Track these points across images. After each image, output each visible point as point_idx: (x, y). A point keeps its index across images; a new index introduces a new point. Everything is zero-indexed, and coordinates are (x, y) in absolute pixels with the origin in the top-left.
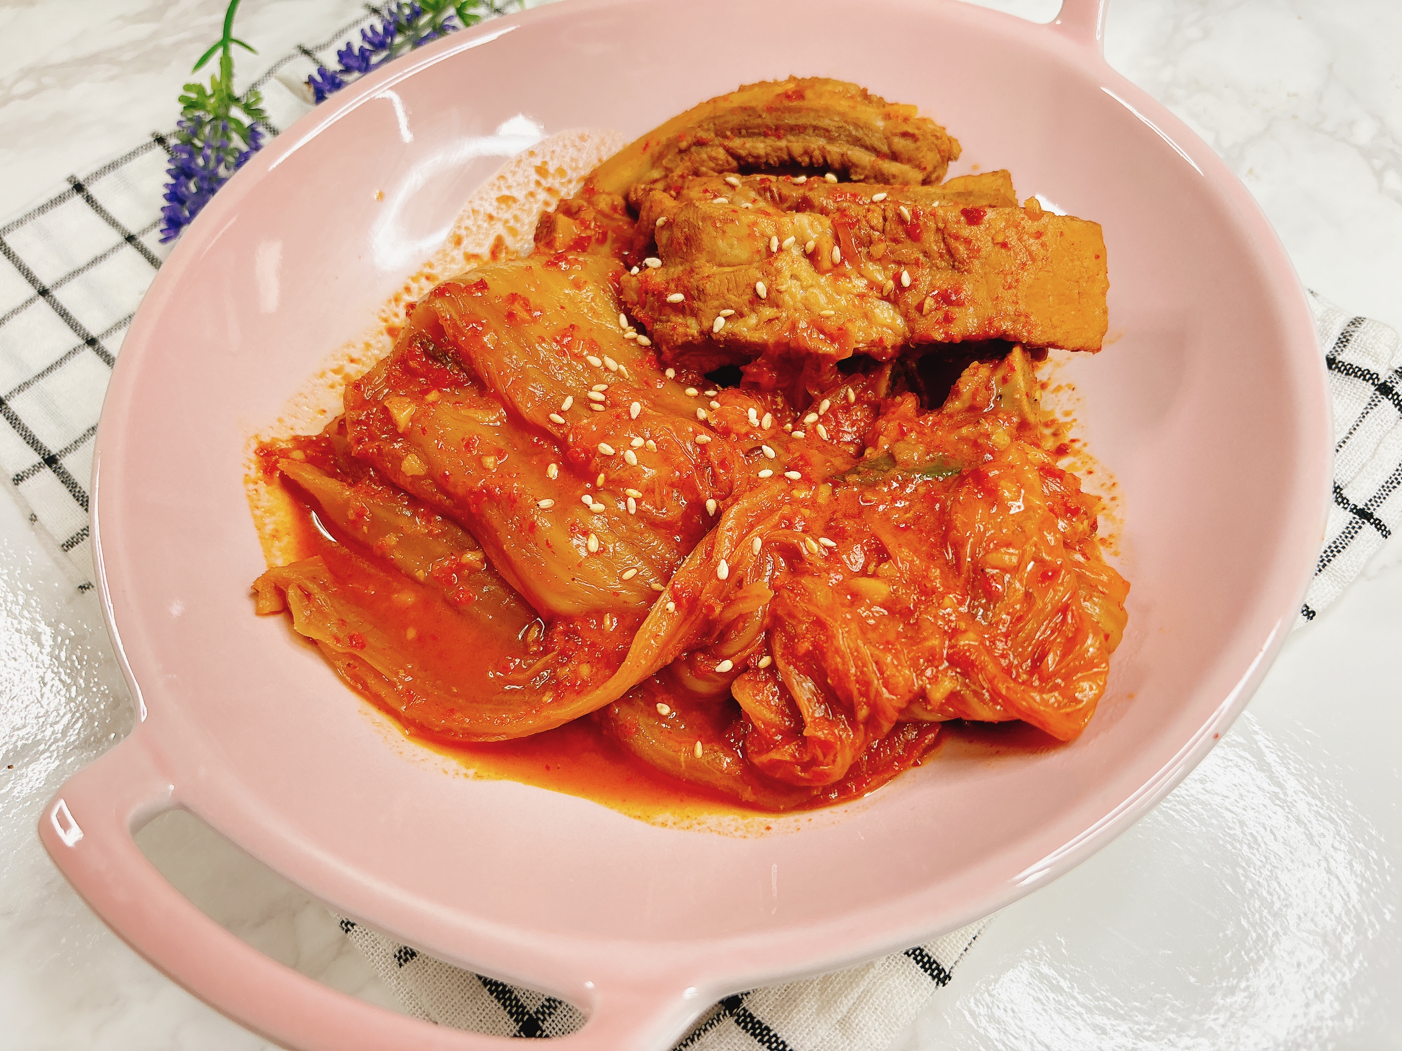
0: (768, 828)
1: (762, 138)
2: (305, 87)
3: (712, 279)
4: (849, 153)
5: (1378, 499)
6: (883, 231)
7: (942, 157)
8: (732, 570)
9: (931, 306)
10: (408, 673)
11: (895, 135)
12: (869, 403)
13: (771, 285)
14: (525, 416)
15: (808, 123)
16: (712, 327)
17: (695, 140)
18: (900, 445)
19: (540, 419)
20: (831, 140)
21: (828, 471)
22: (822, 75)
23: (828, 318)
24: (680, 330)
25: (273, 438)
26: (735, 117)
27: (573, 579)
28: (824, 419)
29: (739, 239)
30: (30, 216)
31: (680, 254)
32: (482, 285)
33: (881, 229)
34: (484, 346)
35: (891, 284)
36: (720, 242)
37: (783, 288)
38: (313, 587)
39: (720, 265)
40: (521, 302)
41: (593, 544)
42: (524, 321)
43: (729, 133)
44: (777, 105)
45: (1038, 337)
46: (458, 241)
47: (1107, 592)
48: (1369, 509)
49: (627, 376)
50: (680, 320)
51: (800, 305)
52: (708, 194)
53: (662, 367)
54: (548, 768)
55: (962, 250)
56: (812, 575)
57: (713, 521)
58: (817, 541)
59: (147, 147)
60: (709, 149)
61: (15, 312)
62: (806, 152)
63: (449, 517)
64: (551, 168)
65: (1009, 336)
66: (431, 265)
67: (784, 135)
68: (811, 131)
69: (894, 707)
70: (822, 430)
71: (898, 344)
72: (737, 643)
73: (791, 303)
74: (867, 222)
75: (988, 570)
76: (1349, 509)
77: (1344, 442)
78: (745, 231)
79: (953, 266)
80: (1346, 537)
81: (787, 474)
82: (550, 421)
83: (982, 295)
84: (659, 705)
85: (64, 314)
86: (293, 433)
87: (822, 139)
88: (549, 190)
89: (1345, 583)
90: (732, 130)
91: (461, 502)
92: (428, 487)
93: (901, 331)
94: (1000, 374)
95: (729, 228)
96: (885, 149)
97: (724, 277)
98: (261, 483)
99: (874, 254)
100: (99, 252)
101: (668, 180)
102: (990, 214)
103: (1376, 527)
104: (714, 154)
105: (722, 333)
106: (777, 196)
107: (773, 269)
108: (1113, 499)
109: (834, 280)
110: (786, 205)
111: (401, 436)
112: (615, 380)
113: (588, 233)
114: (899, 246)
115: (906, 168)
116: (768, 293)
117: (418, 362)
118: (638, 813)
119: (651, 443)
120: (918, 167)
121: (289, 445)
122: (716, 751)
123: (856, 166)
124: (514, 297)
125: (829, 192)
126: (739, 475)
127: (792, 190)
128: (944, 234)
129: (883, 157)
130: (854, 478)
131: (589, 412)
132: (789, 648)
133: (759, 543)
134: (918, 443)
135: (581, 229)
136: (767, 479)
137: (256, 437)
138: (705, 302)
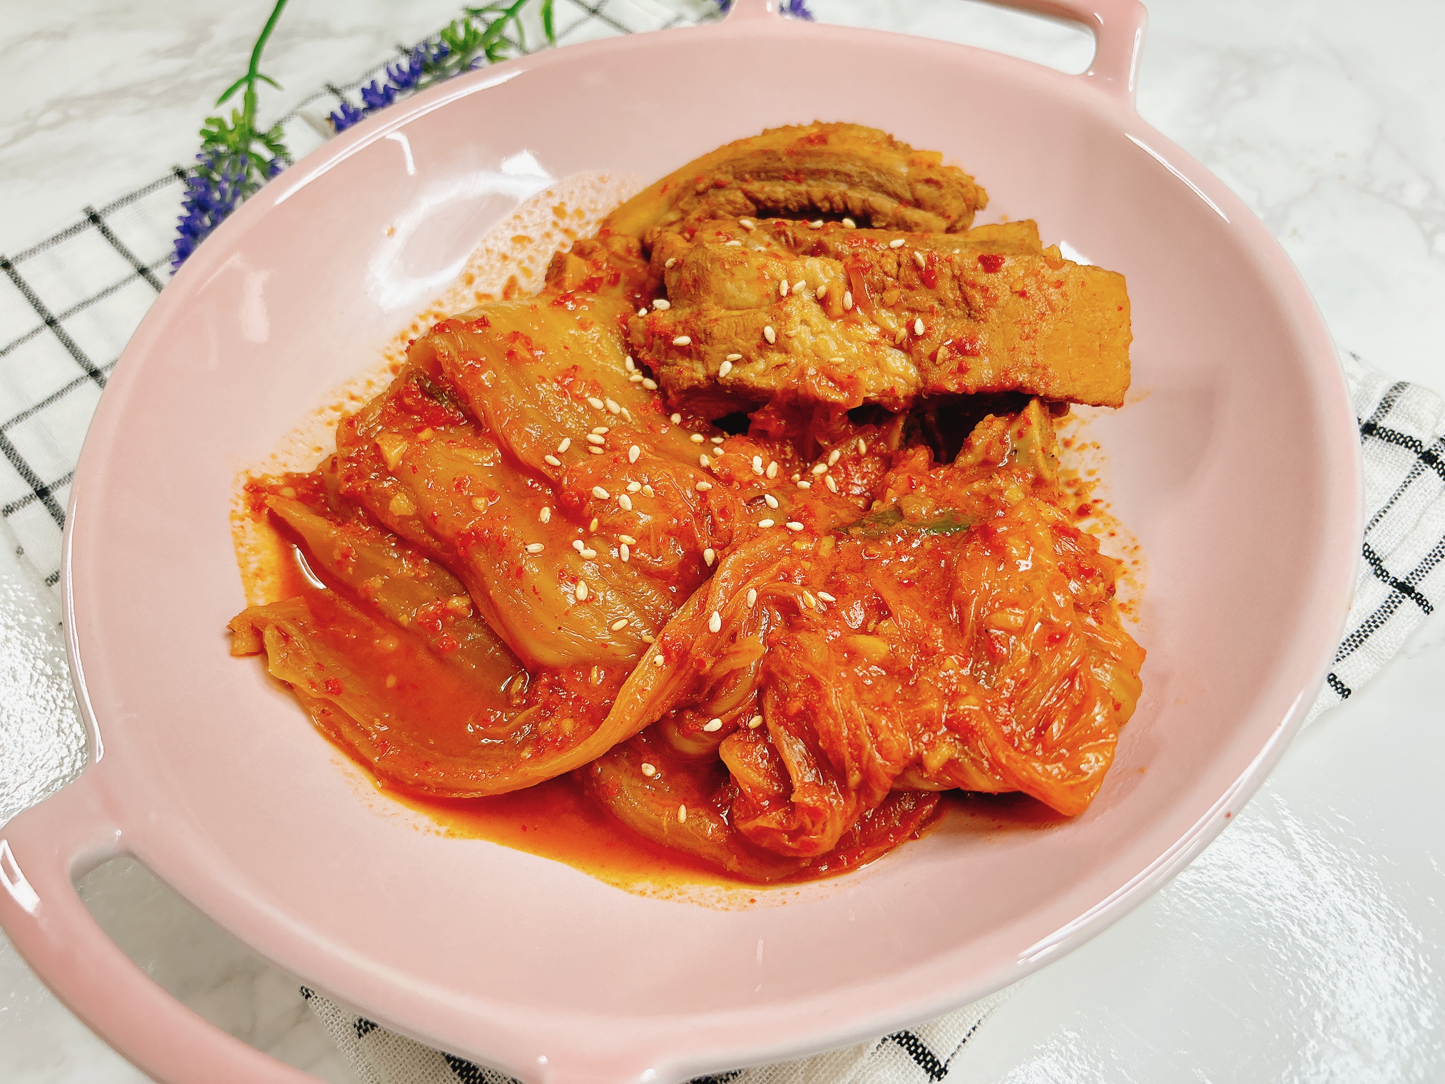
0: (753, 901)
1: (782, 182)
2: (327, 124)
3: (719, 322)
4: (871, 199)
5: (1420, 573)
6: (897, 278)
7: (968, 206)
8: (725, 623)
9: (944, 356)
10: (384, 722)
11: (918, 181)
12: (881, 455)
13: (780, 330)
14: (520, 457)
15: (830, 168)
16: (718, 372)
17: (712, 182)
18: (909, 498)
19: (535, 462)
20: (852, 185)
21: (832, 522)
22: (847, 119)
23: (837, 365)
24: (686, 374)
25: (264, 474)
26: (755, 160)
27: (560, 628)
29: (748, 282)
30: (43, 245)
31: (688, 296)
32: (483, 323)
33: (894, 275)
34: (481, 384)
35: (903, 332)
36: (728, 285)
37: (792, 333)
38: (290, 628)
39: (729, 308)
40: (523, 341)
41: (582, 591)
42: (524, 360)
43: (747, 176)
44: (799, 148)
45: (1057, 390)
46: (470, 280)
47: (1120, 658)
48: (1410, 583)
49: (630, 420)
50: (686, 363)
51: (809, 352)
52: (721, 237)
53: (668, 410)
54: (524, 828)
55: (978, 299)
56: (809, 630)
57: (709, 572)
58: (815, 595)
59: (167, 180)
60: (727, 193)
61: (20, 341)
62: (827, 198)
63: (436, 560)
64: (570, 209)
65: (1026, 388)
66: (440, 304)
67: (804, 179)
68: (831, 176)
69: (887, 774)
70: (831, 481)
71: (911, 394)
72: (727, 701)
73: (800, 349)
74: (881, 267)
75: (992, 631)
76: (1388, 582)
77: (1385, 512)
78: (754, 274)
79: (969, 315)
80: (1385, 612)
81: (789, 525)
82: (546, 463)
83: (997, 345)
84: (644, 765)
85: (69, 345)
86: (286, 470)
87: (843, 185)
88: (566, 231)
89: (1383, 660)
90: (751, 173)
91: (449, 545)
92: (417, 530)
93: (914, 381)
94: (1016, 427)
95: (738, 271)
96: (908, 195)
97: (732, 320)
98: (248, 520)
99: (887, 300)
100: (109, 283)
101: (684, 223)
102: (1008, 262)
103: (1417, 601)
104: (731, 197)
105: (729, 378)
106: (791, 240)
107: (782, 314)
108: (1135, 563)
109: (846, 326)
110: (801, 249)
111: (393, 473)
112: (617, 423)
113: (600, 274)
114: (913, 294)
115: (929, 216)
116: (777, 338)
117: (414, 399)
118: (616, 880)
119: (648, 488)
120: (942, 215)
121: (280, 482)
122: (701, 817)
123: (878, 213)
124: (516, 336)
125: (845, 237)
126: (739, 524)
127: (807, 235)
128: (960, 281)
129: (906, 204)
130: (858, 531)
131: (587, 455)
132: (780, 707)
133: (753, 595)
134: (927, 497)
135: (593, 270)
136: (769, 529)
137: (247, 473)
138: (712, 345)
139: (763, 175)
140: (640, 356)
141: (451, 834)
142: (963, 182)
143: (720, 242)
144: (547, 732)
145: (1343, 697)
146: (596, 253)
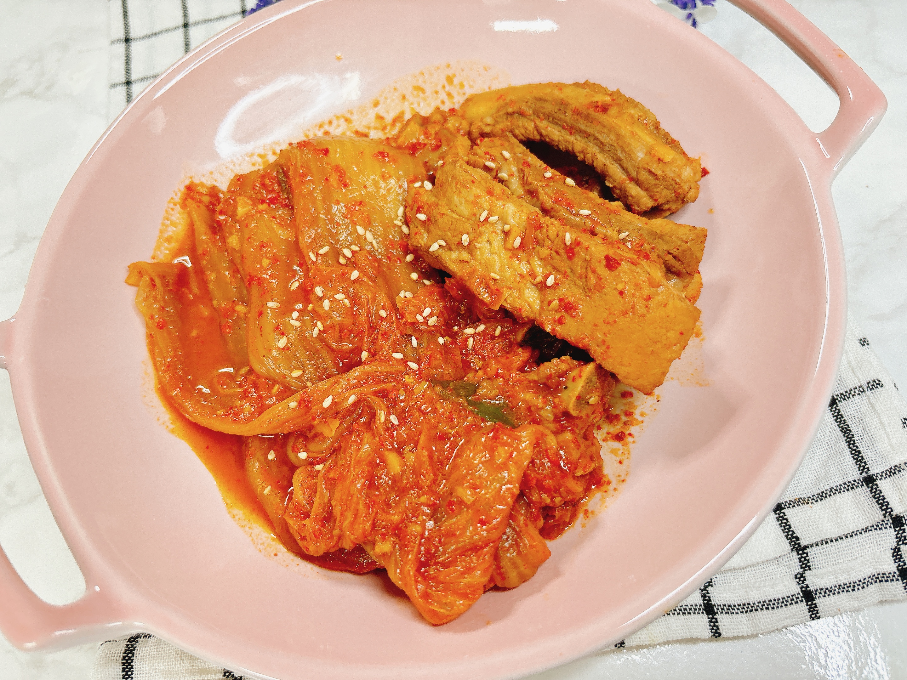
0: (276, 555)
1: (560, 128)
3: (444, 217)
4: (609, 165)
5: (828, 592)
6: (553, 243)
7: (678, 198)
8: (333, 404)
9: (555, 306)
11: (645, 169)
12: (508, 341)
13: (472, 240)
14: (301, 243)
15: (593, 133)
16: (431, 246)
17: (519, 110)
19: (305, 251)
20: (602, 150)
22: (637, 99)
23: (495, 280)
24: (418, 236)
25: (201, 182)
26: (552, 106)
27: (264, 356)
28: (476, 336)
29: (467, 201)
31: (438, 190)
32: (325, 152)
33: (552, 240)
34: (302, 191)
35: (540, 278)
36: (456, 197)
37: (478, 245)
38: (158, 282)
39: (452, 211)
40: (339, 174)
41: (282, 342)
43: (541, 115)
44: (584, 110)
45: (609, 365)
46: (376, 104)
48: (816, 594)
49: (377, 248)
50: (422, 230)
51: (483, 262)
52: (487, 156)
53: (407, 251)
54: (207, 448)
55: (593, 280)
56: (372, 433)
57: (357, 364)
58: (388, 416)
60: (525, 120)
61: (167, 31)
62: (583, 152)
64: (456, 81)
65: (590, 353)
66: (351, 113)
67: (574, 133)
68: (592, 139)
71: (530, 318)
73: (479, 257)
74: (547, 231)
76: (800, 586)
78: (471, 198)
79: (584, 288)
81: (409, 363)
82: (309, 257)
83: (589, 317)
84: (272, 452)
85: (187, 41)
86: (215, 183)
87: (597, 148)
88: (449, 94)
90: (545, 114)
92: (238, 258)
93: (535, 311)
94: (574, 373)
95: (464, 191)
96: (634, 174)
97: (451, 219)
98: (178, 206)
99: (542, 254)
100: (224, 13)
102: (624, 266)
104: (526, 125)
105: (435, 253)
106: (525, 178)
107: (478, 231)
108: (615, 490)
109: (510, 257)
110: (527, 188)
111: (238, 221)
112: (369, 247)
113: (426, 141)
114: (558, 257)
115: (642, 193)
116: (469, 244)
117: (270, 181)
118: (229, 501)
119: (346, 301)
120: (652, 197)
121: (205, 191)
122: (278, 496)
123: (611, 177)
124: (337, 169)
125: (555, 194)
126: (385, 346)
127: (536, 180)
128: (588, 265)
129: (631, 179)
130: (439, 389)
131: (334, 262)
132: (330, 469)
133: (352, 399)
134: (497, 388)
135: (422, 137)
136: (397, 360)
137: (191, 178)
138: (435, 228)
139: (551, 119)
140: (407, 210)
141: (173, 431)
142: (678, 181)
143: (486, 159)
144: (236, 407)
145: (713, 636)
146: (434, 125)
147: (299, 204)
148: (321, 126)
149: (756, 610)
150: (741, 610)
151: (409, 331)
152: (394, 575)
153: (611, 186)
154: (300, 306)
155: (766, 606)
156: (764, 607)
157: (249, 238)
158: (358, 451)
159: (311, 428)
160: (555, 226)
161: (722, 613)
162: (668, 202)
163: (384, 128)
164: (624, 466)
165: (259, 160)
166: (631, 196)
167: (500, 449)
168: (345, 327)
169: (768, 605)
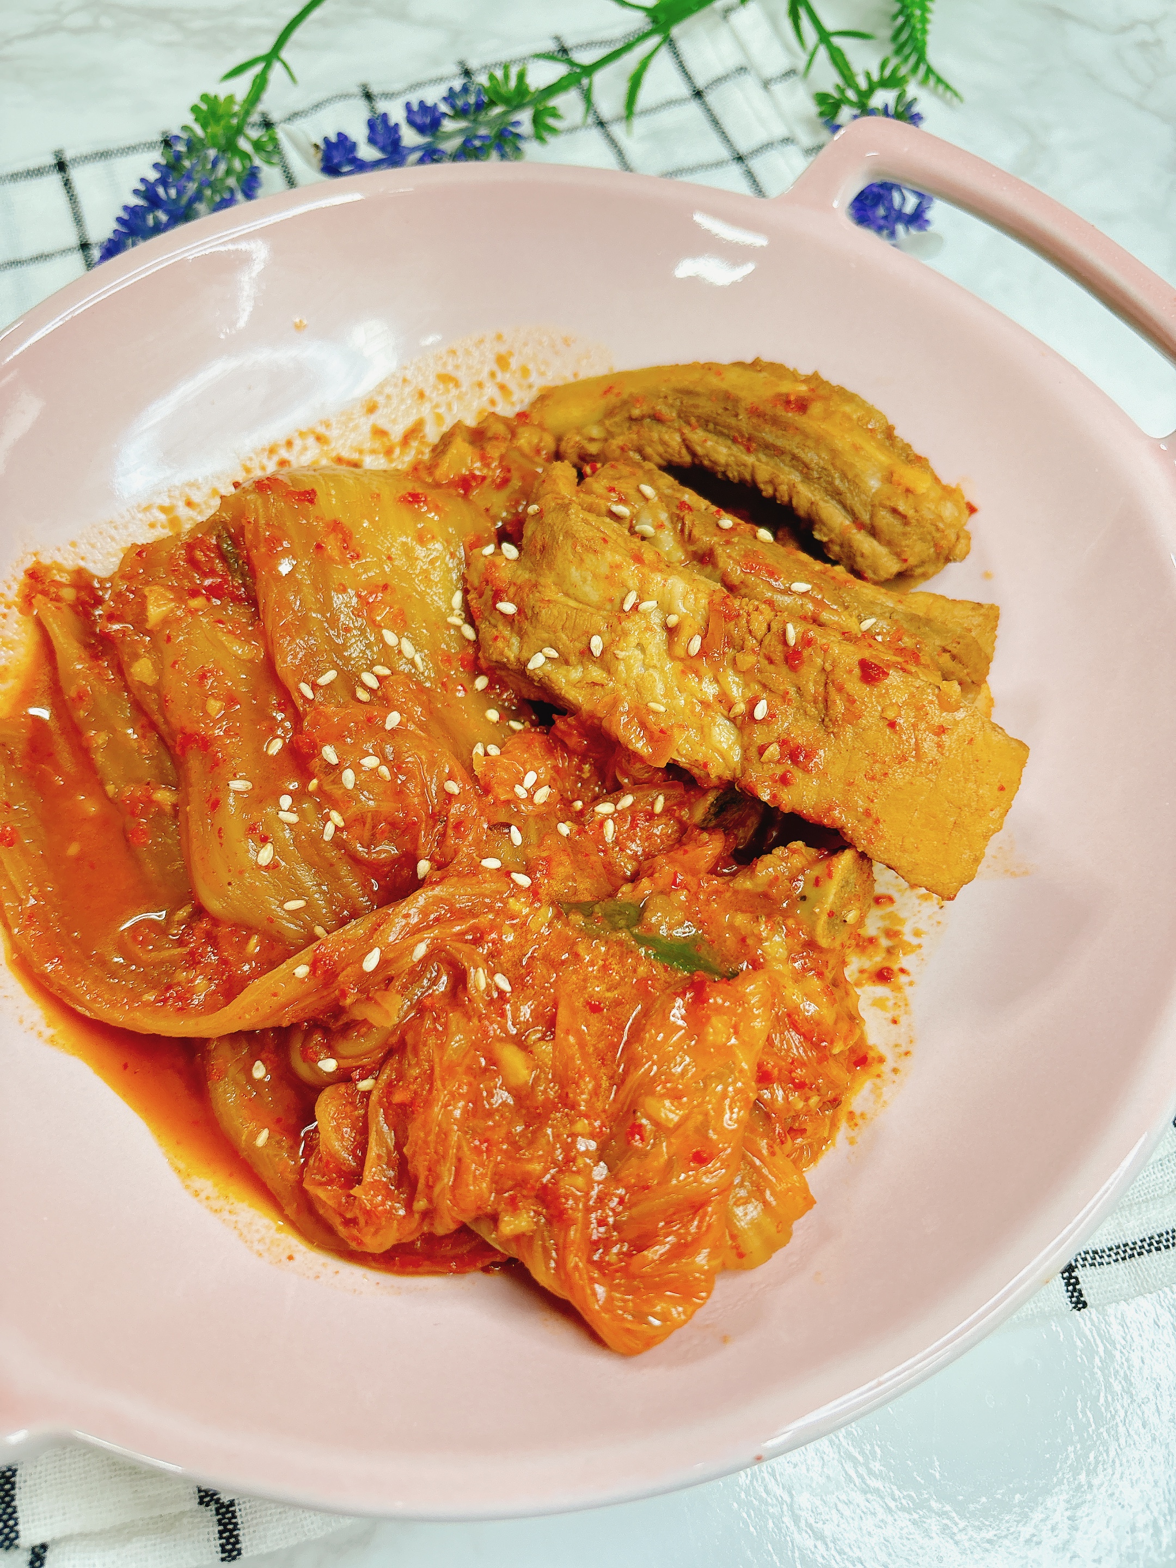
0: (290, 1258)
1: (729, 442)
2: (312, 151)
3: (551, 606)
4: (821, 504)
6: (761, 642)
8: (384, 963)
9: (772, 755)
11: (884, 507)
12: (679, 821)
13: (609, 645)
14: (279, 668)
15: (789, 448)
16: (529, 660)
17: (651, 412)
18: (659, 900)
19: (290, 682)
20: (807, 479)
21: (565, 891)
22: (851, 387)
23: (656, 713)
24: (500, 644)
25: (55, 562)
26: (710, 403)
27: (230, 884)
28: (619, 817)
29: (595, 576)
31: (533, 559)
32: (309, 496)
33: (759, 638)
34: (275, 570)
35: (740, 708)
36: (573, 569)
37: (621, 654)
39: (567, 594)
40: (340, 536)
41: (266, 855)
42: (331, 559)
43: (693, 420)
44: (768, 409)
45: (880, 852)
46: (372, 409)
47: (774, 1203)
49: (421, 669)
50: (506, 635)
51: (632, 683)
52: (613, 494)
53: (475, 672)
54: (125, 1066)
55: (839, 706)
56: (464, 1013)
57: (416, 884)
58: (492, 973)
59: (150, 146)
60: (664, 429)
63: (163, 742)
64: (514, 363)
65: (845, 834)
66: (328, 425)
67: (755, 450)
68: (787, 458)
71: (725, 778)
72: (353, 1046)
73: (624, 675)
74: (748, 622)
75: (640, 1116)
78: (604, 570)
79: (823, 720)
81: (514, 875)
82: (299, 691)
83: (837, 770)
84: (258, 1063)
86: (82, 564)
87: (797, 474)
88: (502, 388)
90: (699, 418)
91: (173, 735)
92: (151, 701)
93: (734, 766)
94: (818, 871)
95: (589, 558)
96: (866, 517)
97: (565, 609)
98: (15, 610)
99: (740, 663)
100: (47, 249)
102: (894, 677)
104: (666, 437)
105: (538, 672)
106: (687, 532)
107: (619, 628)
108: (895, 1071)
109: (683, 672)
110: (692, 548)
111: (148, 633)
112: (406, 668)
113: (485, 471)
114: (771, 668)
115: (881, 550)
116: (602, 652)
117: (206, 555)
118: (182, 1165)
119: (384, 770)
120: (898, 555)
121: (64, 578)
122: (281, 1147)
123: (823, 523)
124: (336, 526)
125: (745, 556)
126: (466, 849)
127: (706, 533)
128: (828, 678)
129: (860, 526)
130: (578, 919)
131: (348, 698)
132: (390, 1087)
133: (421, 950)
134: (680, 908)
135: (478, 464)
136: (490, 871)
137: (35, 555)
138: (535, 627)
139: (711, 426)
140: (469, 597)
141: (52, 1041)
142: (941, 525)
143: (609, 500)
144: (179, 984)
145: (1074, 1308)
146: (495, 443)
147: (270, 596)
148: (272, 451)
149: (1140, 1254)
150: (1114, 1257)
151: (502, 817)
152: (543, 1274)
153: (825, 539)
154: (293, 786)
155: (1156, 1245)
156: (1153, 1248)
157: (175, 663)
158: (442, 1047)
159: (337, 1010)
160: (761, 613)
161: (1084, 1266)
162: (923, 563)
163: (389, 452)
164: (902, 1028)
165: (162, 517)
166: (862, 555)
167: (715, 1020)
168: (382, 818)
169: (1158, 1242)
